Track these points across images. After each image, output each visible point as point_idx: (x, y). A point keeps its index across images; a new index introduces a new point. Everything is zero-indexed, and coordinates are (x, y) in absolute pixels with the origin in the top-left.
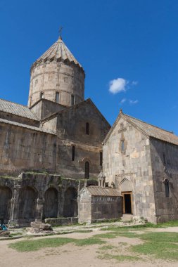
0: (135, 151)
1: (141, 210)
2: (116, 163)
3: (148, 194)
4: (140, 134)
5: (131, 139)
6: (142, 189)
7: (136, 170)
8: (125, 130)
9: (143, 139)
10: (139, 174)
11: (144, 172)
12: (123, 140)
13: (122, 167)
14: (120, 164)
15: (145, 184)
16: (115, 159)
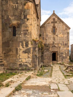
0: (61, 34)
1: (62, 59)
2: (49, 38)
3: (66, 53)
4: (65, 26)
5: (59, 28)
6: (64, 51)
7: (61, 43)
8: (56, 22)
9: (66, 29)
10: (62, 44)
11: (65, 44)
12: (54, 27)
13: (53, 41)
14: (52, 39)
15: (65, 49)
16: (49, 36)
